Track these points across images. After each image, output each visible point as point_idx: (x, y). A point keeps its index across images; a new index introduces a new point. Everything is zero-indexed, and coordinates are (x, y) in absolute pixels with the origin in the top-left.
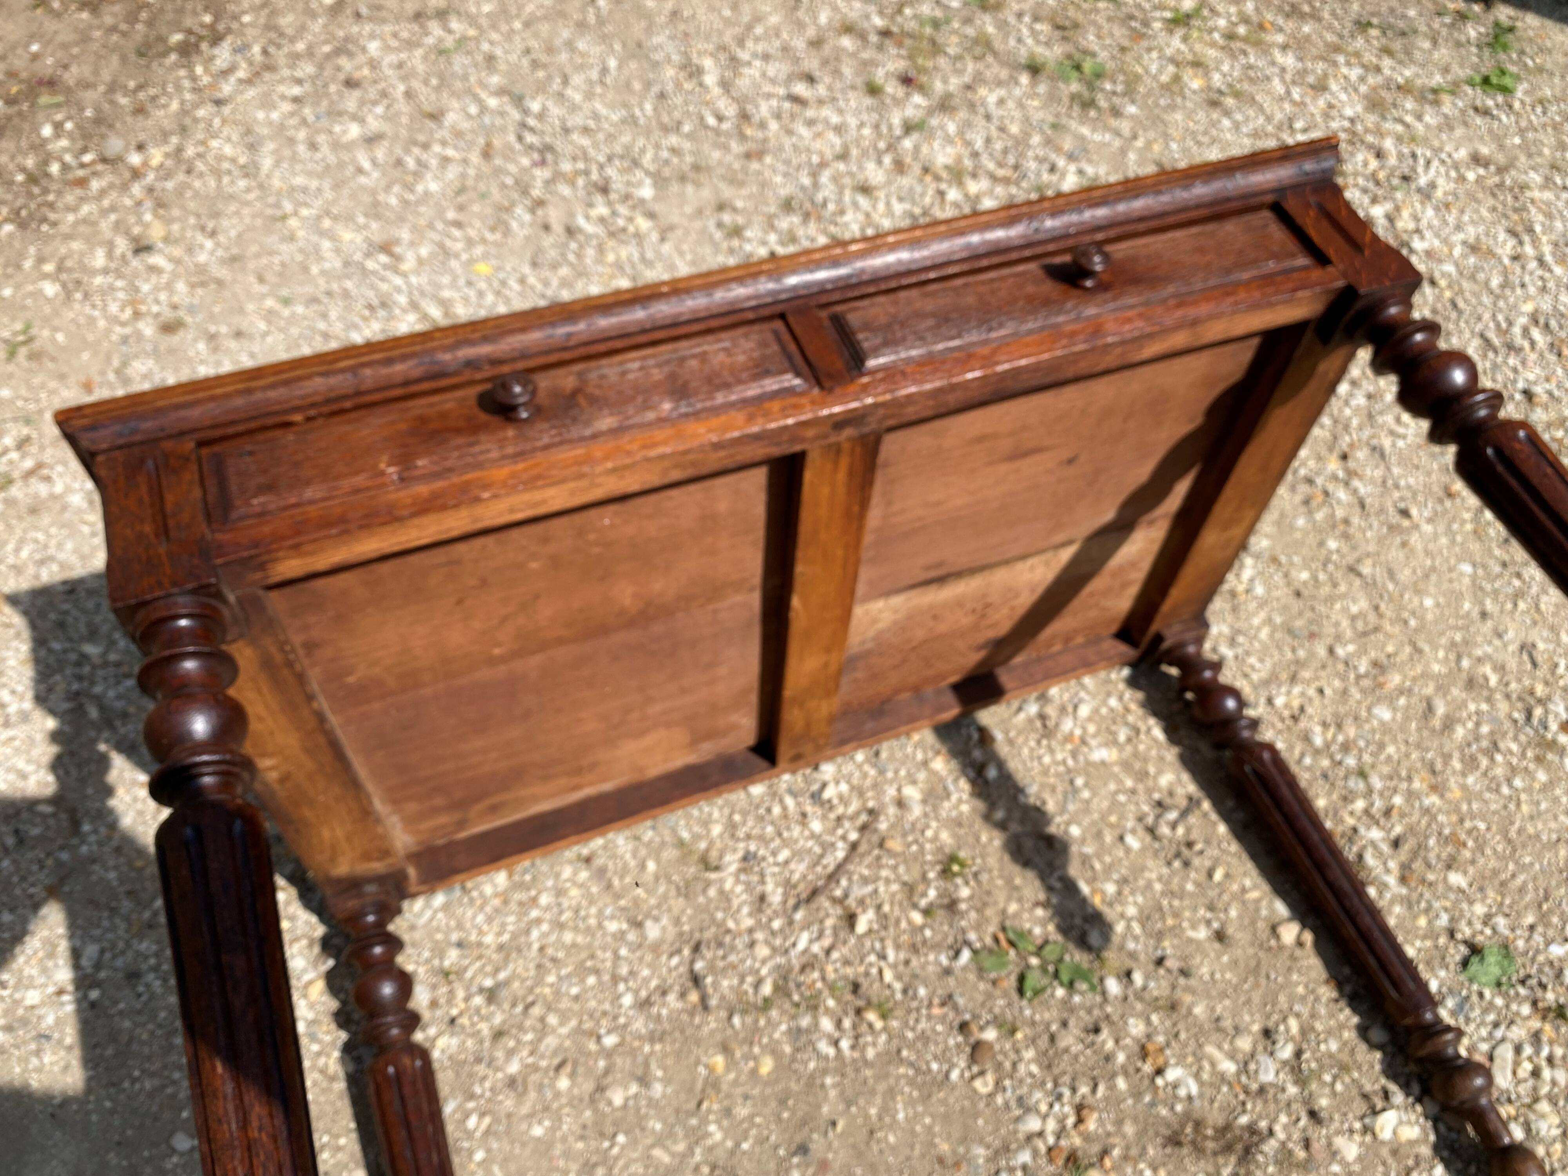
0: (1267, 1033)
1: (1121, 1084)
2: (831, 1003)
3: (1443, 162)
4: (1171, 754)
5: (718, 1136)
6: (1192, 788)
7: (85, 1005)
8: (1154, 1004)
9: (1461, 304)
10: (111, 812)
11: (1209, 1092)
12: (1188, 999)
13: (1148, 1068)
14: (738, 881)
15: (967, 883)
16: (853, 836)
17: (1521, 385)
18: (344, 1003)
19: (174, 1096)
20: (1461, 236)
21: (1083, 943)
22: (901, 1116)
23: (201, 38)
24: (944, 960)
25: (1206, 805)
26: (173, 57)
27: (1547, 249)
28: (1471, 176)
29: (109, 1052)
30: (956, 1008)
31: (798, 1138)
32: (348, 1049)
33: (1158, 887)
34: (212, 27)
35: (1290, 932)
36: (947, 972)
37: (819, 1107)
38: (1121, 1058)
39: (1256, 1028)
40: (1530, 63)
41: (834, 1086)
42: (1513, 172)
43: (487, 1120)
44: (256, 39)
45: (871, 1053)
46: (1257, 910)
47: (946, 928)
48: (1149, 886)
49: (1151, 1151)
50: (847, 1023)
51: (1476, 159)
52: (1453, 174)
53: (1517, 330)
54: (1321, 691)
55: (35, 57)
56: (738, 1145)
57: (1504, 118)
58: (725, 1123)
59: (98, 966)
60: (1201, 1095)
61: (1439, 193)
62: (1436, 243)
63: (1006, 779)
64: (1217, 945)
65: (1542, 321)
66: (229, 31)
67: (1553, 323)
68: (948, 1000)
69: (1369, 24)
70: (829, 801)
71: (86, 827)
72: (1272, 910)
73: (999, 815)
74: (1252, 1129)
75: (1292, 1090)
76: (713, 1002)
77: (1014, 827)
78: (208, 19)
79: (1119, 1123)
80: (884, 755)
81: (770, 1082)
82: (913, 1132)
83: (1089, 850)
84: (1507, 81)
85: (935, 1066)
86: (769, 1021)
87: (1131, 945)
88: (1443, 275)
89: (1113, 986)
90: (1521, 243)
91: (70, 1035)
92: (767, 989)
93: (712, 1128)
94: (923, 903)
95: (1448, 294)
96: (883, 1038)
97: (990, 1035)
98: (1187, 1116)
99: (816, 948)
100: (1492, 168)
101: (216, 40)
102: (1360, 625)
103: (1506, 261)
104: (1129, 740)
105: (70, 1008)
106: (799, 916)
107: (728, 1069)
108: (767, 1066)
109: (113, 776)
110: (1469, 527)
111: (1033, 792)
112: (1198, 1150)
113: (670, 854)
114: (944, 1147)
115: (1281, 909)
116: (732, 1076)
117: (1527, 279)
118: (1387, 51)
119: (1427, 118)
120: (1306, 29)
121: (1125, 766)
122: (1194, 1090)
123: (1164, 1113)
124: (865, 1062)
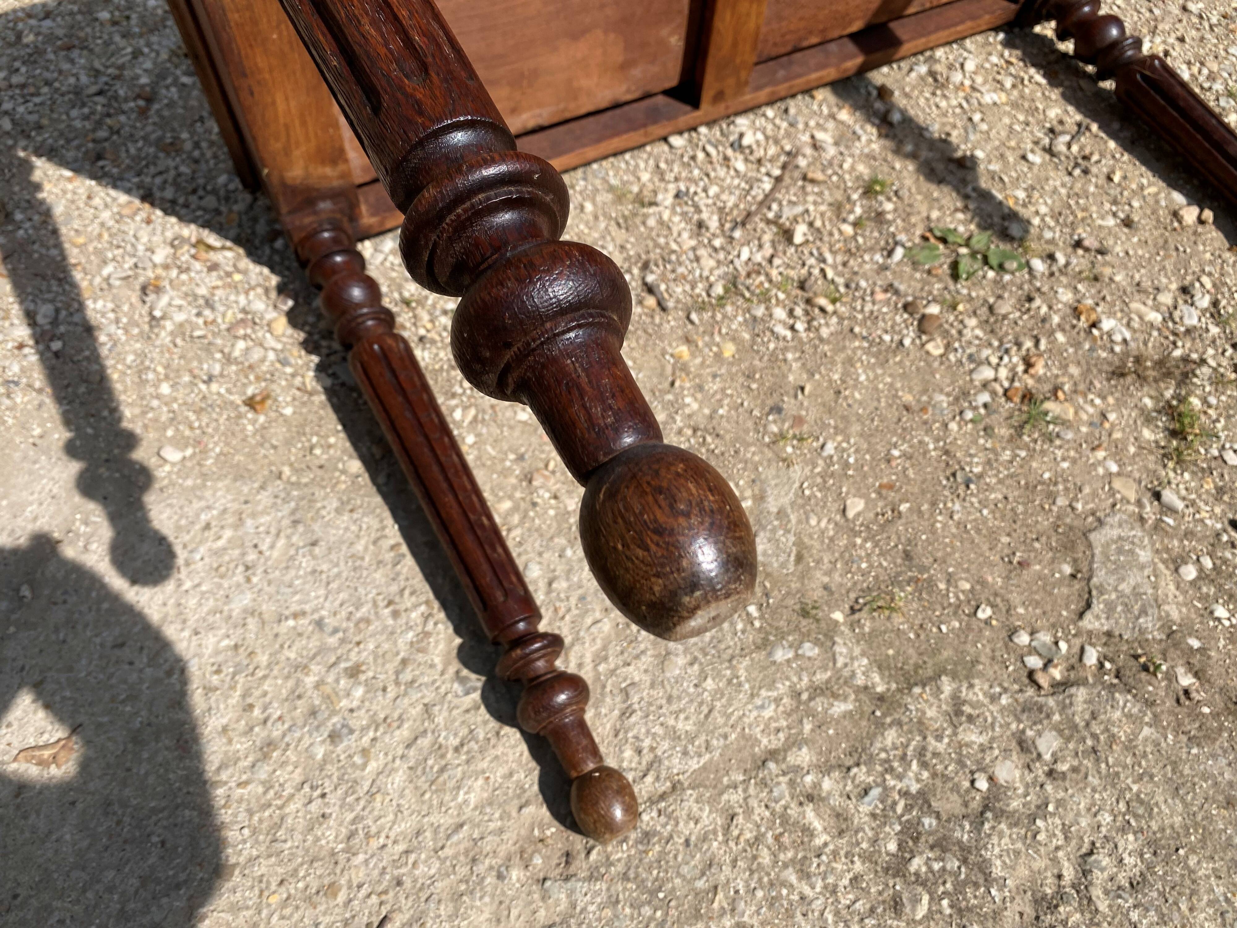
0: (1185, 290)
1: (1060, 337)
2: (781, 296)
4: (1055, 94)
5: (695, 406)
6: (1078, 117)
7: (49, 355)
8: (1079, 276)
10: (42, 202)
11: (1141, 336)
12: (1107, 271)
13: (1083, 323)
14: (674, 212)
15: (889, 199)
16: (777, 172)
18: (310, 334)
19: (156, 420)
21: (1005, 235)
22: (863, 378)
24: (879, 258)
25: (1094, 127)
29: (82, 389)
30: (897, 292)
31: (770, 402)
32: (320, 369)
33: (1063, 191)
35: (1190, 214)
36: (884, 268)
37: (785, 377)
38: (1056, 319)
39: (1174, 286)
41: (796, 360)
43: (472, 412)
45: (825, 332)
46: (1157, 202)
47: (876, 234)
48: (1055, 191)
49: (1098, 385)
50: (798, 311)
56: (715, 411)
58: (699, 396)
59: (55, 322)
60: (1134, 339)
63: (907, 121)
64: (1126, 230)
68: (889, 288)
70: (749, 147)
71: (19, 216)
72: (1172, 201)
73: (909, 148)
74: (1185, 359)
75: (1215, 330)
76: (671, 304)
77: (924, 154)
79: (1064, 367)
80: (792, 111)
81: (736, 361)
82: (876, 389)
83: (995, 167)
85: (887, 338)
86: (725, 316)
87: (1048, 235)
89: (1038, 265)
91: (38, 379)
92: (719, 290)
93: (688, 400)
94: (851, 218)
96: (834, 320)
97: (934, 309)
98: (1126, 354)
99: (758, 258)
104: (1014, 86)
105: (34, 358)
106: (737, 234)
107: (693, 355)
108: (729, 350)
109: (37, 176)
111: (936, 129)
112: (1141, 378)
113: (605, 197)
114: (908, 398)
115: (1178, 198)
116: (698, 360)
121: (1015, 105)
122: (1128, 335)
123: (1104, 355)
124: (821, 340)
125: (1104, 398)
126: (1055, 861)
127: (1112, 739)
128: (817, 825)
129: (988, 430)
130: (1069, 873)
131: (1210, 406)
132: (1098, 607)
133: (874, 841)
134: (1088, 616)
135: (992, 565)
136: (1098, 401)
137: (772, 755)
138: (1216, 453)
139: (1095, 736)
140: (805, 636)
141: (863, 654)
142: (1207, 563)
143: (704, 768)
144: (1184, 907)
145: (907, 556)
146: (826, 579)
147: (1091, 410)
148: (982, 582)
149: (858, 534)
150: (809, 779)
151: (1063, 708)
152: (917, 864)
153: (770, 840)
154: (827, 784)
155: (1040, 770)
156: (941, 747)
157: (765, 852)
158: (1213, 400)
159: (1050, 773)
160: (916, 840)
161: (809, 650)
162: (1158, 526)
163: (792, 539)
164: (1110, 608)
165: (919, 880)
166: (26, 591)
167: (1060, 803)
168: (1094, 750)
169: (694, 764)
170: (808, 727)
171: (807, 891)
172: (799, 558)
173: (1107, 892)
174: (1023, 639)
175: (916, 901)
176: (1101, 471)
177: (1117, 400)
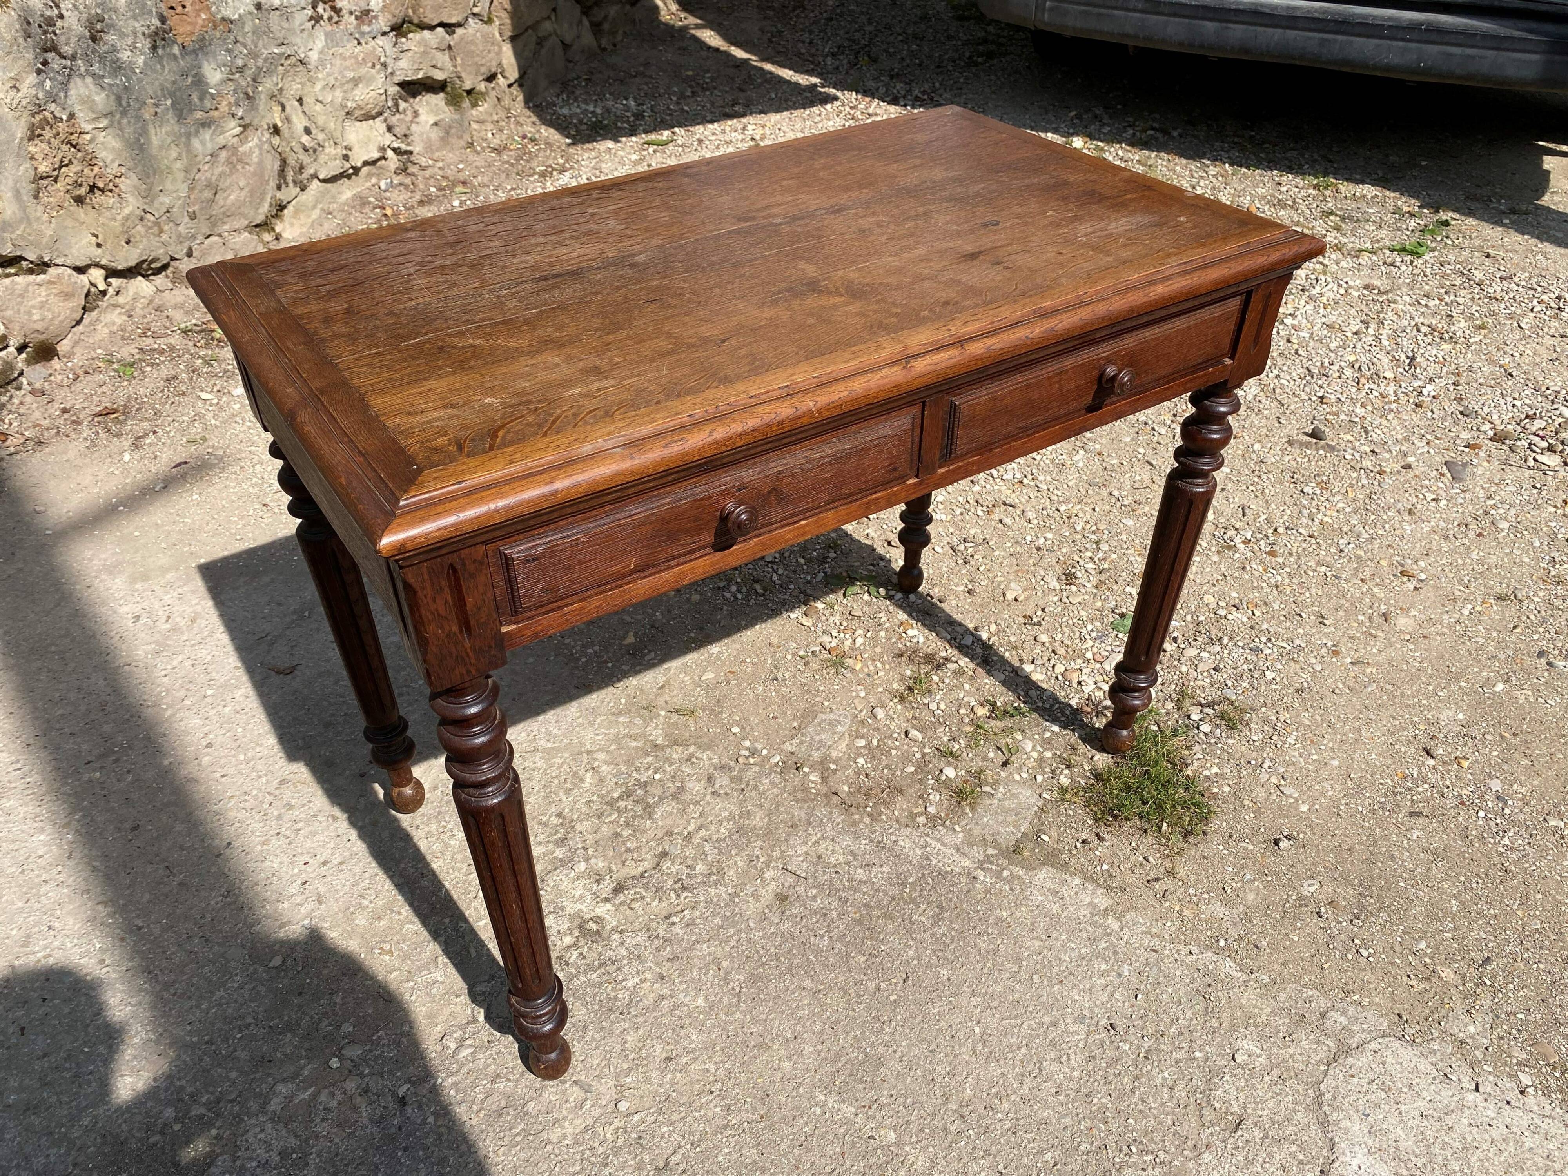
0: (977, 628)
1: (883, 634)
3: (1339, 285)
5: (660, 617)
8: (918, 609)
9: (1300, 352)
11: (929, 643)
12: (938, 611)
13: (900, 630)
15: (836, 552)
17: (1320, 394)
20: (1324, 320)
21: (889, 581)
23: (554, 169)
24: (809, 577)
26: (536, 177)
27: (1385, 332)
28: (1356, 294)
30: (806, 593)
31: (700, 625)
33: (946, 569)
34: (563, 165)
35: (1013, 593)
36: (809, 582)
37: (716, 616)
38: (888, 625)
39: (972, 625)
40: (1449, 242)
41: (727, 610)
42: (1390, 295)
44: (586, 173)
45: (752, 602)
46: (1000, 584)
47: (816, 566)
48: (941, 567)
49: (885, 658)
50: (744, 590)
51: (1366, 287)
52: (1342, 291)
53: (1335, 368)
54: (1094, 510)
55: (460, 171)
56: (668, 622)
57: (1404, 268)
58: (665, 613)
60: (924, 643)
61: (1324, 299)
62: (1305, 321)
64: (967, 595)
65: (1357, 366)
66: (572, 168)
67: (1364, 367)
69: (1332, 213)
75: (978, 651)
78: (561, 161)
79: (874, 647)
84: (1420, 250)
85: (784, 612)
88: (1299, 337)
90: (1367, 328)
95: (1296, 346)
97: (820, 606)
100: (1376, 292)
101: (562, 171)
102: (1137, 485)
103: (1349, 334)
104: (961, 514)
110: (1240, 452)
114: (775, 640)
117: (1359, 345)
118: (1338, 229)
119: (1343, 264)
120: (1282, 213)
121: (955, 524)
122: (921, 640)
123: (900, 646)
124: (748, 605)
125: (883, 664)
126: (689, 822)
127: (755, 788)
128: (588, 780)
129: (806, 664)
130: (691, 827)
131: (943, 682)
132: (796, 741)
133: (609, 792)
134: (787, 744)
135: (759, 714)
136: (879, 665)
137: (589, 752)
138: (926, 701)
139: (748, 785)
140: (641, 716)
141: (663, 729)
142: (875, 742)
143: (553, 748)
144: (733, 853)
145: (719, 701)
146: (668, 699)
147: (871, 668)
148: (747, 720)
149: (700, 686)
150: (597, 764)
151: (741, 770)
152: (622, 804)
153: (562, 779)
154: (604, 768)
155: (710, 789)
156: (668, 769)
157: (556, 781)
158: (947, 681)
159: (713, 793)
160: (628, 796)
161: (638, 721)
162: (862, 722)
163: (664, 678)
164: (802, 743)
165: (618, 810)
166: (306, 614)
167: (708, 803)
168: (743, 790)
169: (549, 745)
170: (613, 747)
171: (564, 799)
172: (662, 687)
173: (702, 838)
174: (747, 743)
175: (610, 815)
176: (854, 694)
177: (891, 668)
